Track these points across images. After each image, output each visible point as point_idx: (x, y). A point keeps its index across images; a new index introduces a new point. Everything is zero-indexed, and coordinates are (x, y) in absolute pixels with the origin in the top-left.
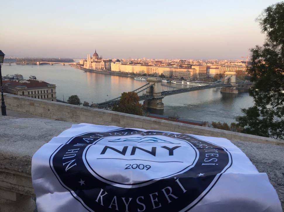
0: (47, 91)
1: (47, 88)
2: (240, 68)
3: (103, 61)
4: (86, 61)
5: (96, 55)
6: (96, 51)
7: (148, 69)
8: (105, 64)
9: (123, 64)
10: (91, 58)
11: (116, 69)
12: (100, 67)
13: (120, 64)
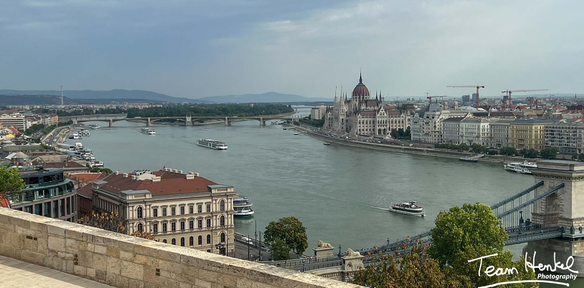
0: (208, 207)
1: (208, 197)
3: (382, 110)
5: (361, 90)
7: (539, 132)
8: (391, 119)
9: (449, 120)
10: (347, 102)
11: (427, 134)
12: (374, 130)
13: (441, 117)
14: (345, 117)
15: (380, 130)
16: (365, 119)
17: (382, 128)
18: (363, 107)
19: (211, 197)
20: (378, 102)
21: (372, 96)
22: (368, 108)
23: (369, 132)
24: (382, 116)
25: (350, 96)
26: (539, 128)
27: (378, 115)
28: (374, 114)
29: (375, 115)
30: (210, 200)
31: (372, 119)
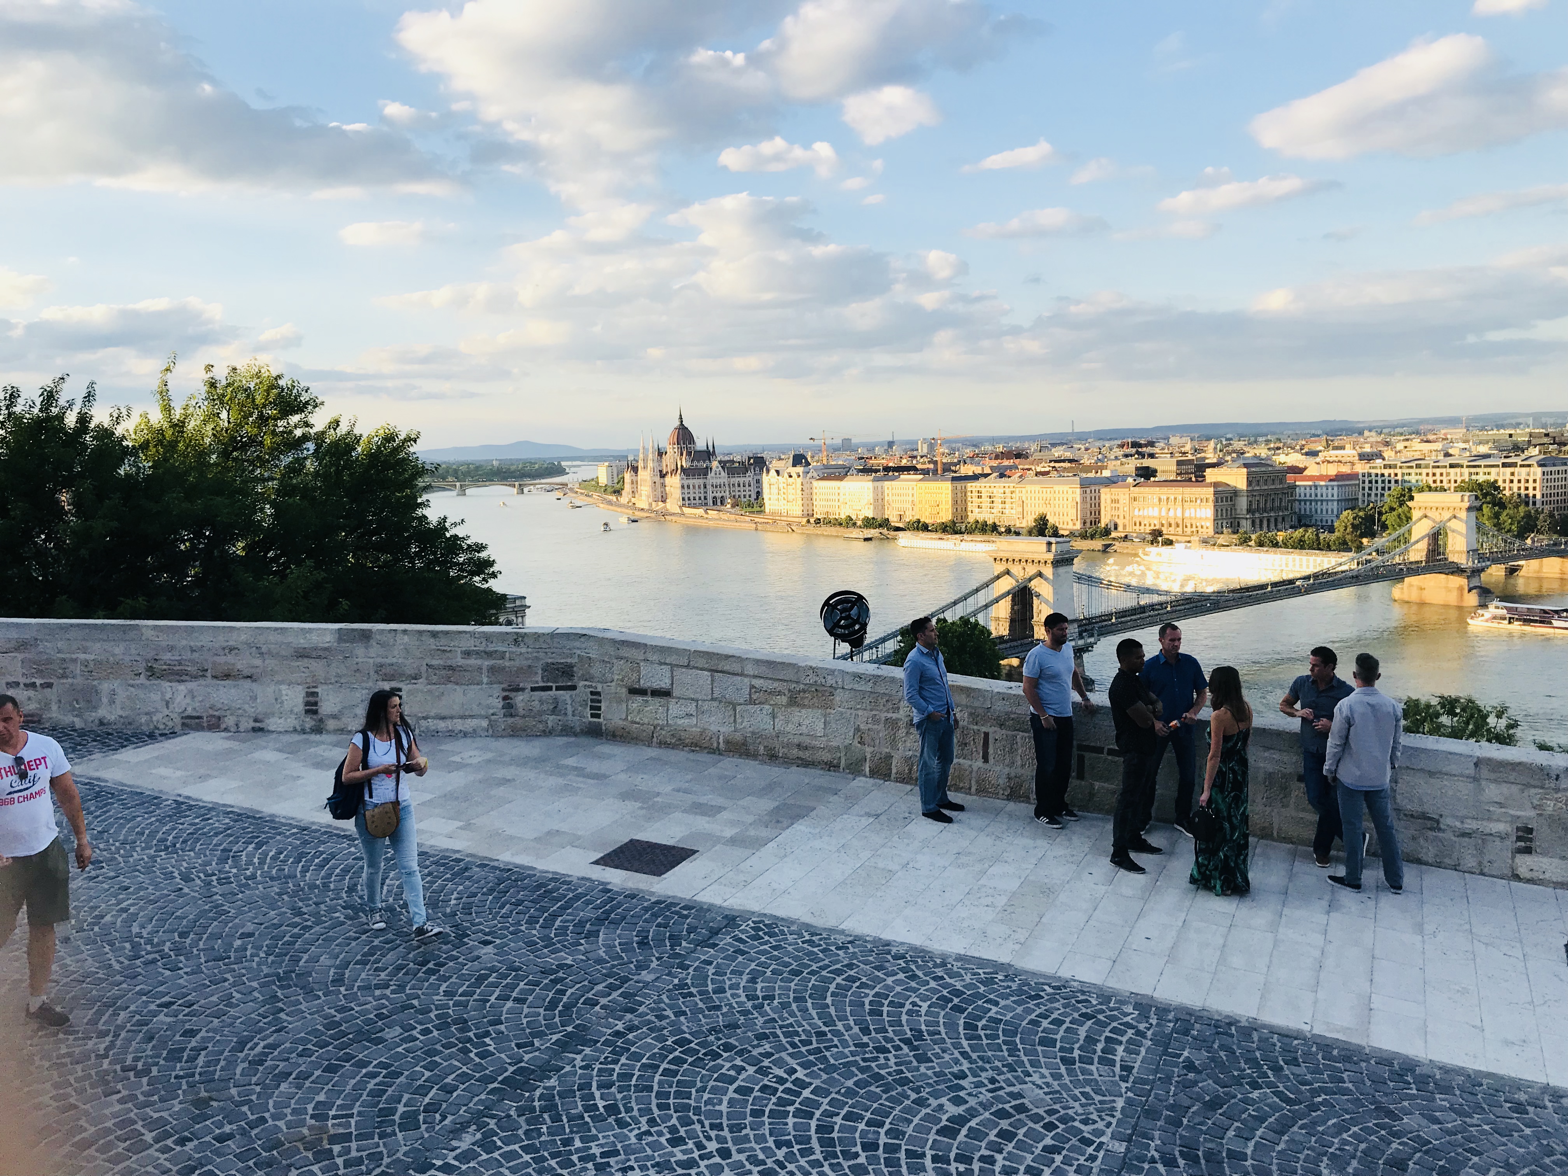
2: (1481, 470)
3: (718, 468)
4: (635, 470)
5: (682, 435)
6: (682, 419)
7: (959, 495)
8: (732, 480)
9: (826, 478)
10: (661, 453)
12: (705, 498)
13: (809, 475)
14: (657, 479)
16: (691, 482)
17: (719, 495)
18: (688, 461)
20: (708, 454)
21: (700, 445)
22: (695, 463)
23: (697, 501)
24: (717, 476)
25: (664, 446)
26: (959, 488)
27: (713, 474)
28: (705, 472)
29: (706, 474)
31: (701, 482)
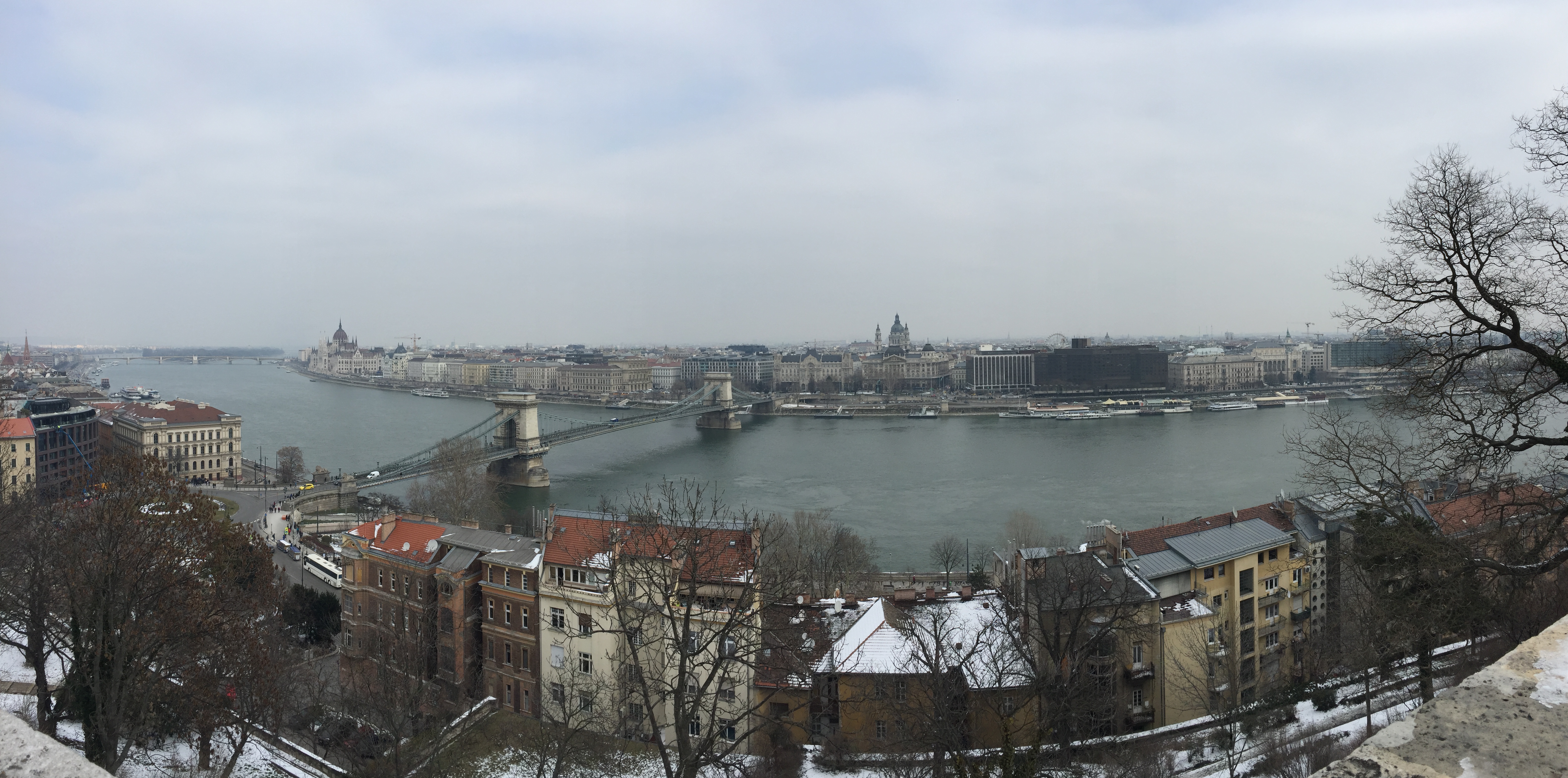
0: (218, 434)
1: (218, 425)
3: (358, 353)
4: (316, 352)
5: (340, 335)
6: (340, 326)
7: (485, 371)
8: (365, 360)
9: (415, 360)
10: (329, 344)
11: (396, 373)
12: (351, 369)
13: (407, 358)
14: (327, 358)
15: (356, 369)
16: (344, 360)
17: (358, 368)
18: (343, 349)
19: (221, 425)
20: (354, 345)
21: (350, 341)
22: (347, 350)
23: (347, 371)
24: (358, 357)
25: (331, 341)
26: (486, 367)
27: (355, 357)
28: (351, 354)
29: (352, 356)
30: (220, 428)
31: (349, 360)
